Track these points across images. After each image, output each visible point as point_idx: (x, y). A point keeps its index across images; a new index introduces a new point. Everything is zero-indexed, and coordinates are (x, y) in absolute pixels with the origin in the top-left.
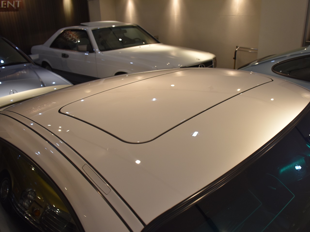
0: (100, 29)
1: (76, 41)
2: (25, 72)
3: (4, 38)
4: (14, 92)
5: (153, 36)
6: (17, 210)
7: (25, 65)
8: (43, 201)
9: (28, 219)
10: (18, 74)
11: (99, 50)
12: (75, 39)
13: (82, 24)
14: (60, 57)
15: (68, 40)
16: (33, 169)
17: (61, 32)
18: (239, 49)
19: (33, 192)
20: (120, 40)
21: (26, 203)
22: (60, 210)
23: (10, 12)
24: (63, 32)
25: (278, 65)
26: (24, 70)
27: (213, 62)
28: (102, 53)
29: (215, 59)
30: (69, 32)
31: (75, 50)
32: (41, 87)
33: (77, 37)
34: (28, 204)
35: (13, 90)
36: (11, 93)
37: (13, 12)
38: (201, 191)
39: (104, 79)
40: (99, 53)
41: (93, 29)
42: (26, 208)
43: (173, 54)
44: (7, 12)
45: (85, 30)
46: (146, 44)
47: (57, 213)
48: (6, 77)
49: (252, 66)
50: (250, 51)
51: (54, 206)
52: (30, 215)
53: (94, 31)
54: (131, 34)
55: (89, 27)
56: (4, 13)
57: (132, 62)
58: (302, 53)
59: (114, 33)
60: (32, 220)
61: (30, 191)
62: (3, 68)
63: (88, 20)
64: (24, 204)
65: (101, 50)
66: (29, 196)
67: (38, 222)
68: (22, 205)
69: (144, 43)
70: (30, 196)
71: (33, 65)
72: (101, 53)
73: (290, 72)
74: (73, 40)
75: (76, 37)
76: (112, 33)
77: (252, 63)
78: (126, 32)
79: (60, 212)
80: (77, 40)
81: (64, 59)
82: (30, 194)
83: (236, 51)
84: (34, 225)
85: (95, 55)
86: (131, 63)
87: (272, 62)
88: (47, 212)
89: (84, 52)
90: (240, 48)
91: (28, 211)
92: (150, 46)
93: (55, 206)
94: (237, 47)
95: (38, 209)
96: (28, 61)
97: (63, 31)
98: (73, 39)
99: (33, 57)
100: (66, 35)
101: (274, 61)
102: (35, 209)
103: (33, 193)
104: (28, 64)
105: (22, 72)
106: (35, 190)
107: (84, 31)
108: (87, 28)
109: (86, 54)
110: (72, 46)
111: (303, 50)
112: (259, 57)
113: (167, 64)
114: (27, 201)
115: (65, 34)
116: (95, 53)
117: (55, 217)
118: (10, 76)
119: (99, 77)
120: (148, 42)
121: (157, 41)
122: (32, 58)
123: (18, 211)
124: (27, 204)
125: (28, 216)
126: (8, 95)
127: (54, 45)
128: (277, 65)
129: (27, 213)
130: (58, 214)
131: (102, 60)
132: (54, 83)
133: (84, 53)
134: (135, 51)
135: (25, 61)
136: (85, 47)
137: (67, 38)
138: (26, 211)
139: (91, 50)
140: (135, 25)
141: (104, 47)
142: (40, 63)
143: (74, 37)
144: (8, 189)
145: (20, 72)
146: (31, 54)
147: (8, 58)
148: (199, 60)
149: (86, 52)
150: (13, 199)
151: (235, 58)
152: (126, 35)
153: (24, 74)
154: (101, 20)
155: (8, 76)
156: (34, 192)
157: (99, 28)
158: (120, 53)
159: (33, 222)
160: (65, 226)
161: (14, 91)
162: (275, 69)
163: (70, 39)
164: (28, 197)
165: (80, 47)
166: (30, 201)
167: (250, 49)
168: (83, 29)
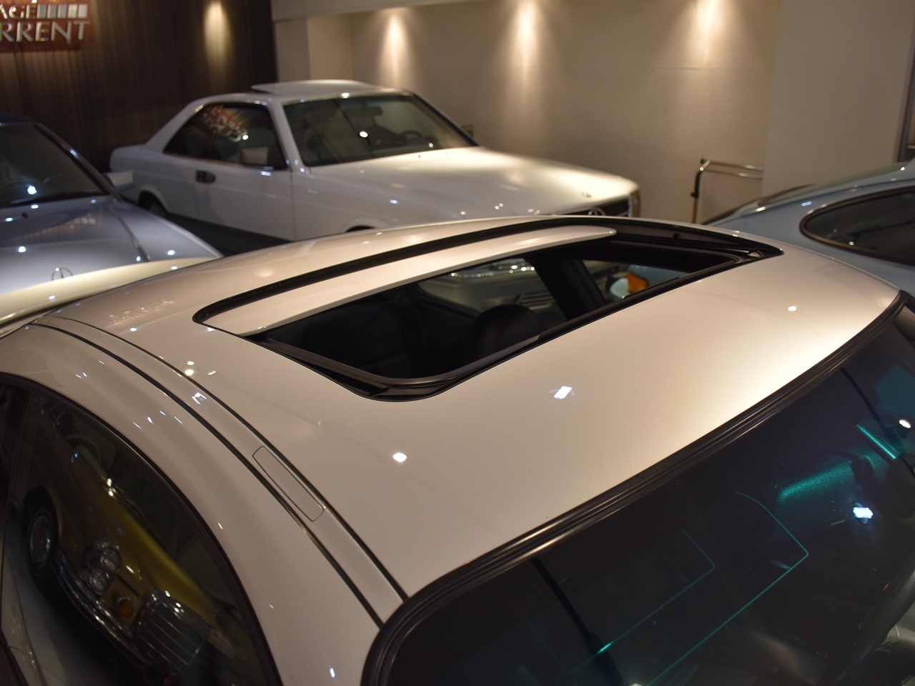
0: (306, 103)
1: (236, 137)
2: (92, 221)
3: (41, 125)
4: (64, 275)
5: (458, 125)
6: (75, 597)
7: (93, 201)
8: (141, 578)
9: (103, 623)
10: (72, 227)
11: (301, 164)
12: (235, 131)
13: (255, 87)
14: (192, 179)
15: (214, 132)
17: (197, 110)
18: (707, 166)
19: (114, 552)
20: (364, 134)
21: (98, 579)
22: (183, 606)
23: (58, 54)
24: (201, 111)
25: (821, 214)
26: (89, 215)
27: (630, 203)
28: (310, 171)
29: (636, 194)
30: (219, 111)
31: (233, 162)
32: (137, 262)
33: (240, 123)
34: (102, 583)
35: (60, 269)
36: (55, 276)
37: (65, 53)
38: (555, 524)
39: (313, 242)
40: (302, 170)
41: (286, 104)
42: (97, 592)
43: (516, 178)
44: (49, 54)
45: (264, 104)
46: (437, 147)
47: (176, 614)
48: (38, 234)
49: (743, 217)
50: (742, 175)
51: (168, 595)
52: (108, 614)
53: (288, 109)
54: (395, 117)
55: (275, 99)
56: (42, 55)
57: (394, 199)
58: (893, 180)
59: (345, 115)
60: (114, 628)
61: (105, 548)
62: (35, 207)
63: (273, 78)
64: (91, 582)
65: (308, 164)
67: (129, 633)
68: (85, 583)
69: (431, 145)
70: (106, 561)
71: (115, 200)
72: (308, 172)
73: (856, 236)
74: (230, 133)
75: (236, 125)
76: (339, 114)
78: (379, 111)
79: (182, 611)
80: (239, 132)
81: (201, 187)
82: (106, 557)
83: (699, 174)
84: (119, 639)
85: (291, 176)
86: (394, 202)
87: (804, 204)
88: (151, 608)
89: (260, 166)
90: (712, 163)
91: (103, 601)
92: (448, 154)
93: (169, 593)
94: (703, 162)
95: (129, 599)
96: (104, 190)
97: (201, 107)
98: (227, 129)
99: (118, 179)
100: (209, 119)
101: (809, 203)
102: (120, 599)
103: (112, 555)
104: (102, 199)
105: (85, 220)
106: (118, 547)
107: (261, 107)
108: (270, 100)
109: (264, 173)
110: (223, 151)
111: (897, 172)
112: (767, 191)
113: (497, 208)
114: (99, 574)
115: (205, 115)
116: (291, 171)
117: (171, 624)
118: (50, 230)
120: (442, 143)
121: (469, 140)
122: (114, 182)
123: (76, 600)
124: (99, 583)
125: (103, 617)
126: (48, 281)
127: (177, 146)
128: (818, 213)
129: (100, 608)
130: (179, 617)
131: (310, 191)
132: (171, 253)
133: (257, 171)
134: (405, 168)
135: (94, 188)
136: (262, 154)
137: (213, 126)
138: (97, 602)
139: (278, 162)
140: (406, 94)
141: (318, 155)
142: (135, 196)
143: (232, 125)
144: (49, 541)
145: (77, 221)
146: (109, 170)
147: (47, 180)
148: (589, 196)
149: (266, 168)
150: (62, 568)
151: (695, 195)
152: (379, 120)
153: (89, 225)
154: (309, 78)
155: (44, 232)
156: (116, 551)
157: (302, 101)
158: (362, 172)
159: (118, 631)
160: (197, 651)
161: (64, 272)
162: (814, 227)
163: (220, 128)
164: (100, 563)
165: (250, 154)
166: (107, 575)
167: (742, 168)
168: (258, 102)
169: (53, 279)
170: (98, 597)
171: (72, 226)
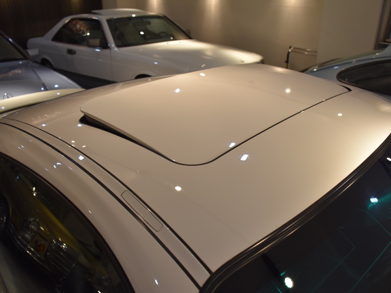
1: (84, 34)
2: (20, 71)
4: (9, 97)
5: (183, 30)
7: (21, 63)
8: (48, 233)
9: (30, 254)
11: (115, 46)
12: (83, 31)
13: (93, 11)
14: (65, 53)
16: (35, 195)
17: (67, 21)
18: (293, 50)
19: (36, 222)
20: (142, 33)
21: (29, 235)
22: (67, 245)
24: (69, 22)
26: (19, 69)
28: (119, 50)
29: (262, 61)
30: (77, 22)
31: (83, 45)
32: (42, 91)
33: (86, 28)
35: (7, 94)
36: (5, 97)
39: (121, 84)
40: (116, 49)
41: (107, 19)
42: (28, 241)
43: (209, 53)
45: (98, 19)
46: (175, 39)
47: (63, 249)
49: (311, 72)
50: (306, 53)
52: (32, 249)
53: (109, 21)
54: (156, 26)
55: (103, 17)
59: (134, 25)
60: (36, 256)
61: (32, 221)
63: (100, 7)
64: (25, 236)
65: (118, 46)
66: (32, 227)
67: (43, 258)
68: (23, 237)
69: (172, 38)
71: (31, 62)
74: (81, 32)
75: (84, 29)
76: (131, 24)
77: (311, 69)
78: (149, 23)
79: (66, 247)
80: (86, 32)
81: (69, 56)
82: (33, 225)
83: (289, 53)
84: (38, 261)
85: (111, 52)
86: (156, 63)
87: (335, 68)
88: (53, 247)
89: (95, 47)
90: (294, 48)
91: (31, 244)
92: (180, 42)
93: (61, 239)
94: (290, 48)
95: (43, 243)
96: (25, 57)
97: (69, 20)
99: (32, 52)
100: (72, 26)
102: (39, 243)
103: (35, 224)
104: (25, 61)
105: (16, 71)
106: (38, 220)
107: (96, 20)
108: (100, 17)
109: (97, 50)
110: (79, 40)
114: (29, 233)
115: (70, 24)
116: (110, 49)
117: (62, 254)
118: (1, 76)
119: (115, 80)
120: (177, 38)
121: (189, 37)
123: (18, 245)
124: (29, 237)
125: (30, 251)
127: (58, 38)
129: (29, 247)
130: (65, 250)
131: (119, 58)
132: (56, 86)
133: (94, 49)
134: (161, 48)
135: (21, 57)
136: (97, 41)
137: (74, 29)
138: (28, 245)
139: (104, 45)
140: (161, 15)
141: (122, 42)
142: (39, 60)
143: (82, 28)
144: (5, 218)
145: (13, 72)
146: (27, 48)
148: (243, 62)
149: (99, 48)
150: (11, 230)
151: (287, 62)
152: (149, 27)
153: (18, 73)
154: (116, 7)
156: (37, 222)
157: (115, 18)
159: (37, 257)
161: (9, 95)
162: (342, 77)
164: (30, 227)
165: (92, 41)
166: (33, 233)
167: (305, 50)
168: (94, 18)
169: (3, 99)
170: (28, 243)
171: (10, 74)
